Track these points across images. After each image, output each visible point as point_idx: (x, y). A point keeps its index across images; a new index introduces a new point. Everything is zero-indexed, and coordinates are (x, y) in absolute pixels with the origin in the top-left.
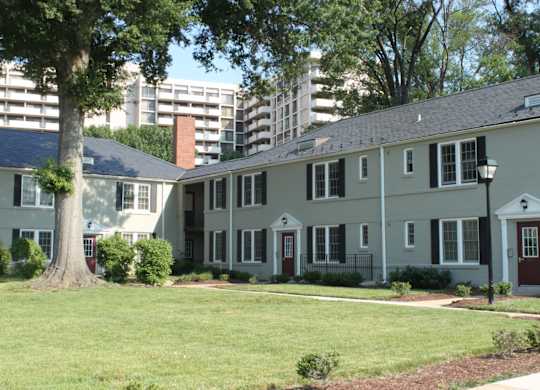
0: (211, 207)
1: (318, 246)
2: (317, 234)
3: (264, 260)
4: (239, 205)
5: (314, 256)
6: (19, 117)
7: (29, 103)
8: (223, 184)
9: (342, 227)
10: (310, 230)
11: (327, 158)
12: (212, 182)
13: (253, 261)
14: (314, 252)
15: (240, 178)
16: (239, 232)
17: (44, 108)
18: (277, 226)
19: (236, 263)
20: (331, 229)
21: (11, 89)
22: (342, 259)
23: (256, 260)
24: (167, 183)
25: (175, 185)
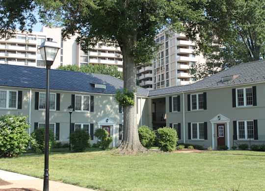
0: (171, 111)
1: (240, 131)
2: (239, 125)
3: (206, 138)
4: (189, 109)
5: (238, 136)
6: (14, 59)
7: (19, 52)
8: (178, 99)
9: (256, 121)
10: (235, 123)
11: (244, 86)
12: (170, 98)
13: (198, 139)
14: (238, 134)
15: (189, 96)
16: (189, 124)
17: (27, 54)
18: (214, 121)
19: (188, 140)
20: (248, 123)
21: (9, 44)
22: (256, 138)
23: (200, 138)
24: (143, 98)
25: (147, 99)
